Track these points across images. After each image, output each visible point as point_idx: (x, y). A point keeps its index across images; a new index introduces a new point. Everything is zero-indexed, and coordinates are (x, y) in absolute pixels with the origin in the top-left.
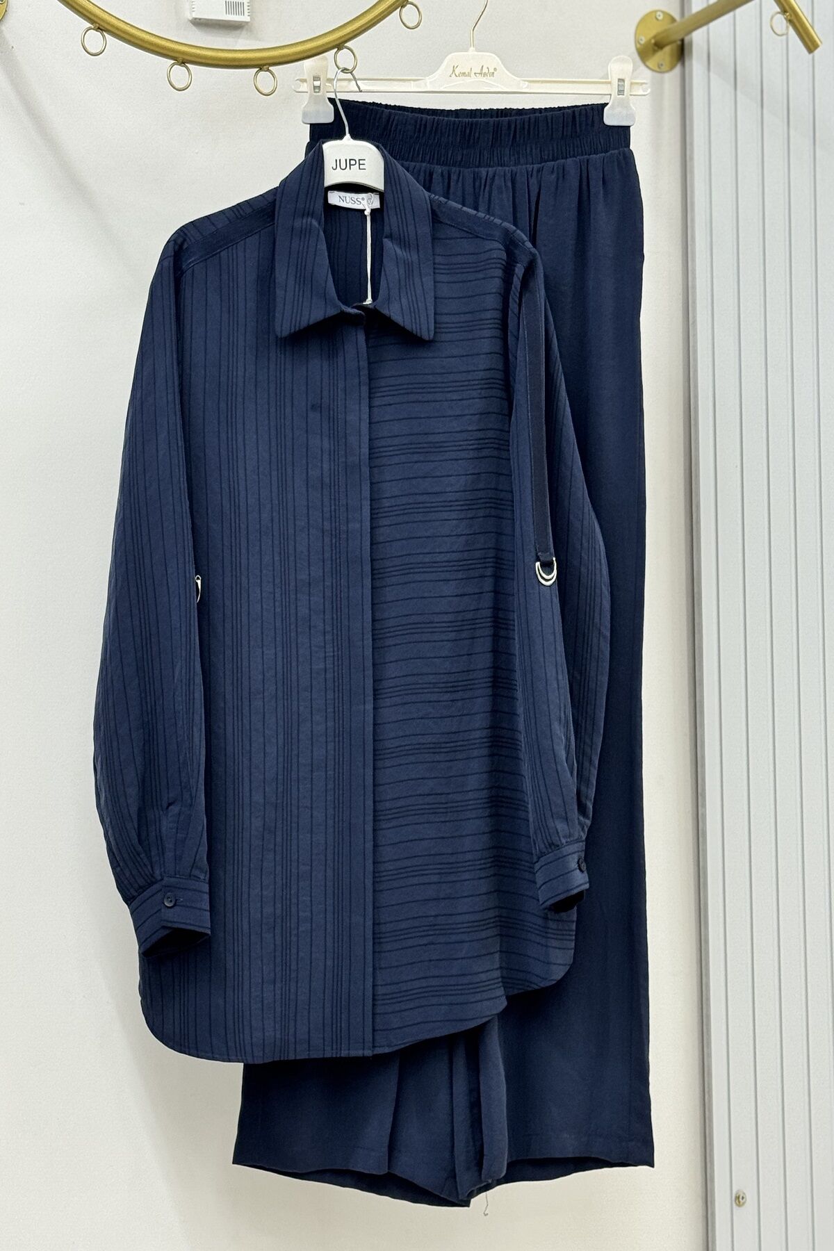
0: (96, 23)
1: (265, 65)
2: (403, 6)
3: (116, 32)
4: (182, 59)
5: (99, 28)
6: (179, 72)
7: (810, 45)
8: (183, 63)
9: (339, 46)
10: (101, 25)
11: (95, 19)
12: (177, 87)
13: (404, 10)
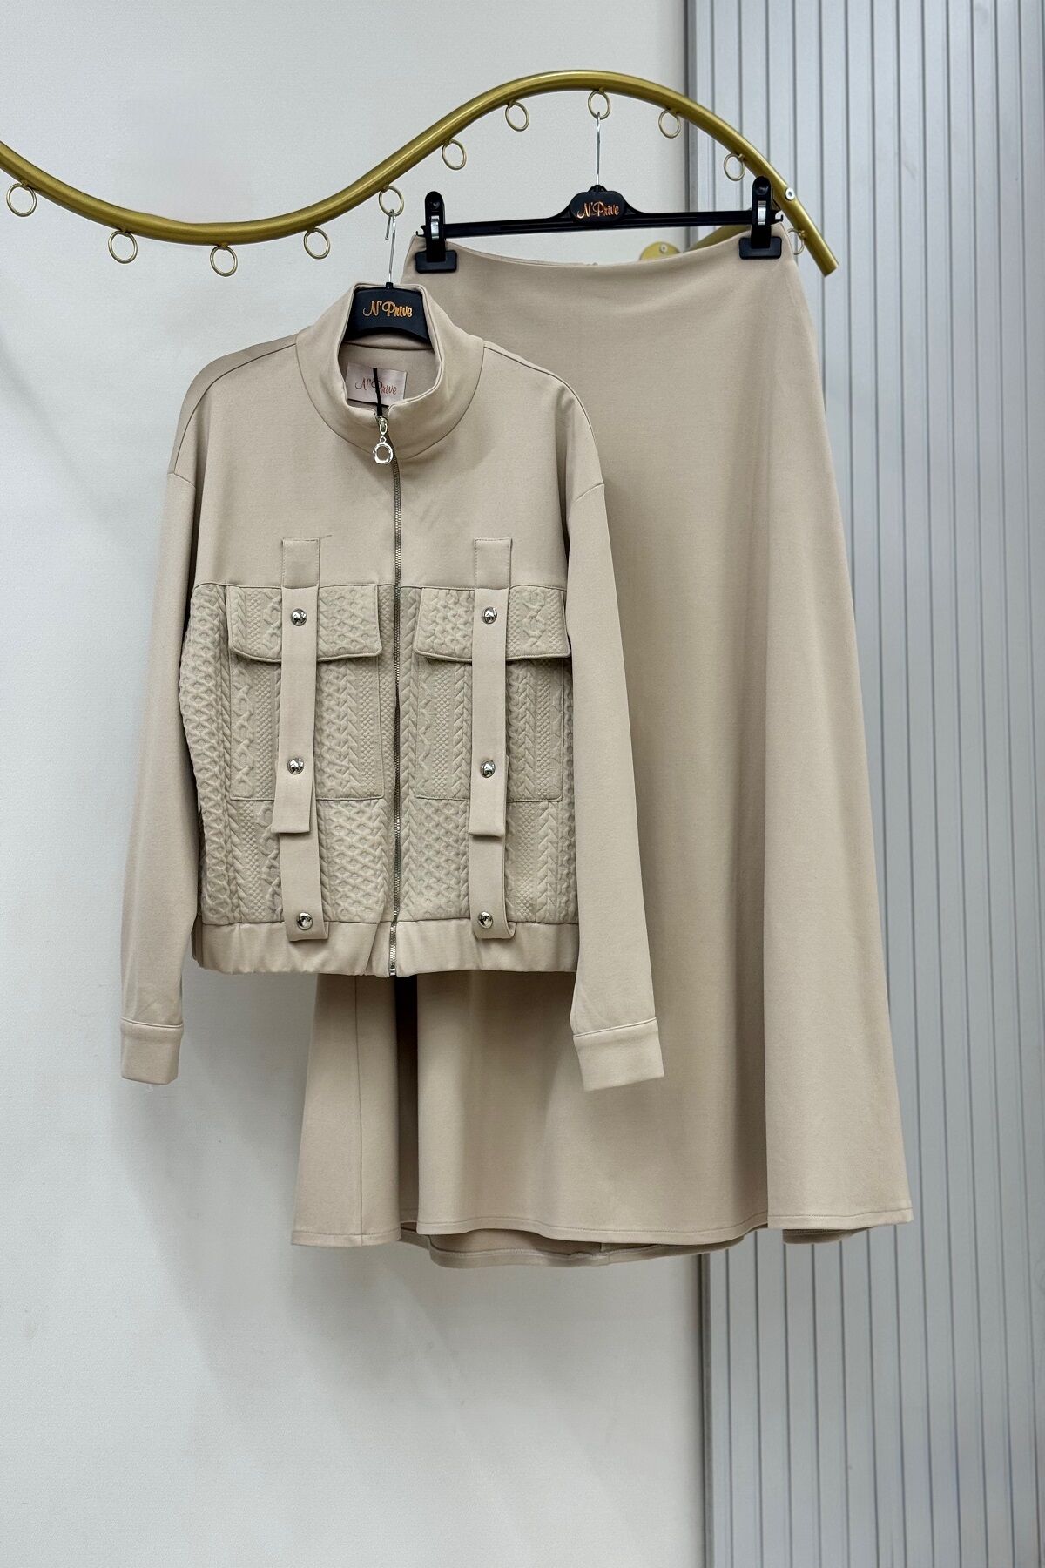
0: (25, 179)
1: (224, 241)
2: (383, 191)
3: (49, 192)
4: (126, 226)
5: (28, 186)
6: (123, 244)
7: (826, 267)
8: (128, 233)
9: (310, 226)
10: (31, 181)
11: (26, 177)
12: (118, 256)
13: (384, 194)
